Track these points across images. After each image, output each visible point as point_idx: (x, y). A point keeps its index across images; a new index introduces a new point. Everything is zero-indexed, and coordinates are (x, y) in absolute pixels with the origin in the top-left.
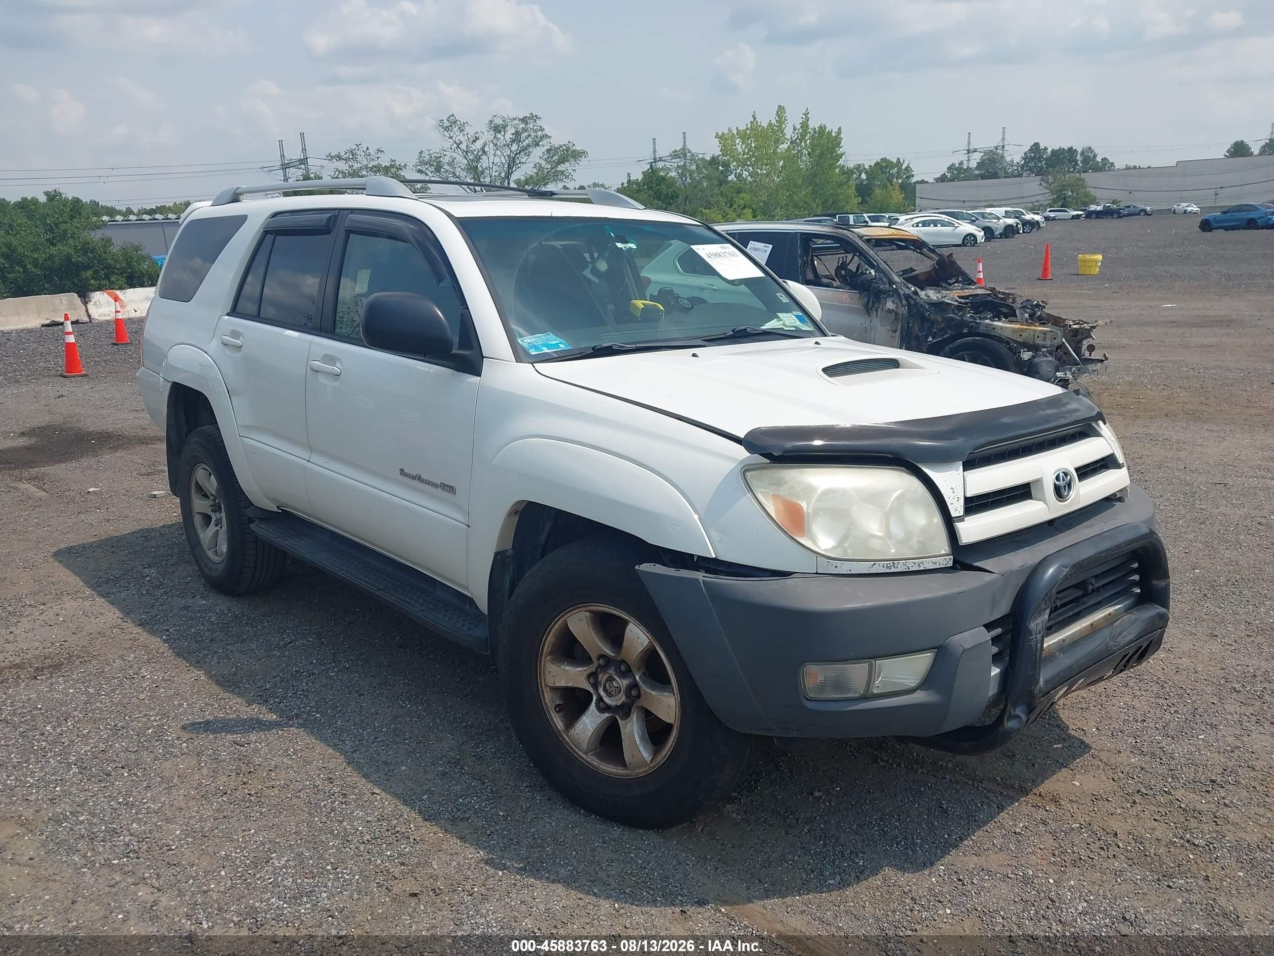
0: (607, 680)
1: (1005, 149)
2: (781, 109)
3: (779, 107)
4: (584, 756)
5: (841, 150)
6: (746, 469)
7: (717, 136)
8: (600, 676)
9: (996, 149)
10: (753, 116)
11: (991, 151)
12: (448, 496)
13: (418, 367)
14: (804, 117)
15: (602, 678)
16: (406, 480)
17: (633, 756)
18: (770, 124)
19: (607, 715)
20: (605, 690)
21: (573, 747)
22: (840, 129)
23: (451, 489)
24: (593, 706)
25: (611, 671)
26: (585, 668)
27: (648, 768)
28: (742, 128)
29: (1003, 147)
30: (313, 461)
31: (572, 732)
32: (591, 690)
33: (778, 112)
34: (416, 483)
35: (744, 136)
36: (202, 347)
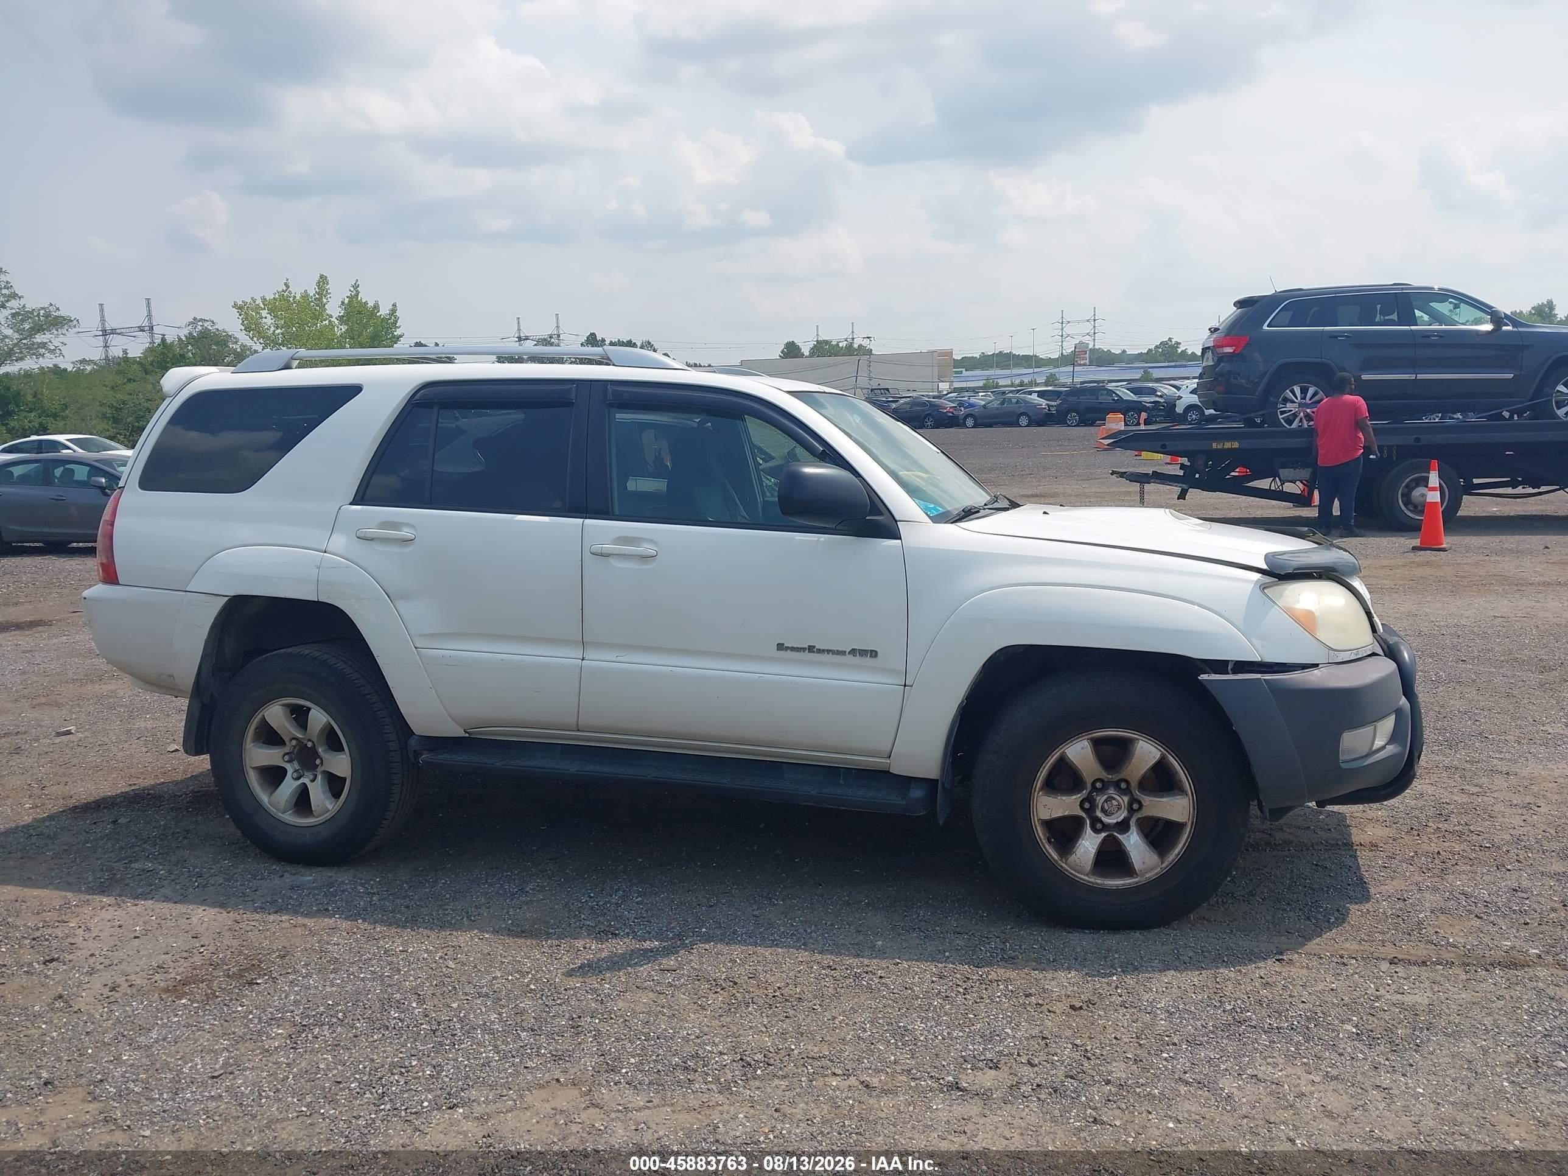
0: (1106, 801)
1: (561, 338)
2: (323, 280)
3: (321, 276)
4: (1086, 878)
5: (398, 332)
6: (1264, 587)
7: (235, 306)
8: (1098, 798)
9: (551, 337)
10: (286, 284)
11: (545, 340)
12: (868, 661)
13: (797, 538)
14: (352, 289)
15: (1100, 799)
16: (789, 654)
17: (1144, 863)
18: (305, 296)
19: (1103, 835)
20: (1103, 811)
21: (1073, 872)
22: (394, 305)
23: (874, 654)
24: (1088, 830)
25: (1111, 791)
26: (1079, 795)
27: (1159, 869)
28: (270, 297)
29: (559, 336)
30: (590, 658)
31: (1072, 858)
32: (1084, 815)
33: (319, 282)
34: (806, 655)
35: (273, 307)
36: (317, 547)
